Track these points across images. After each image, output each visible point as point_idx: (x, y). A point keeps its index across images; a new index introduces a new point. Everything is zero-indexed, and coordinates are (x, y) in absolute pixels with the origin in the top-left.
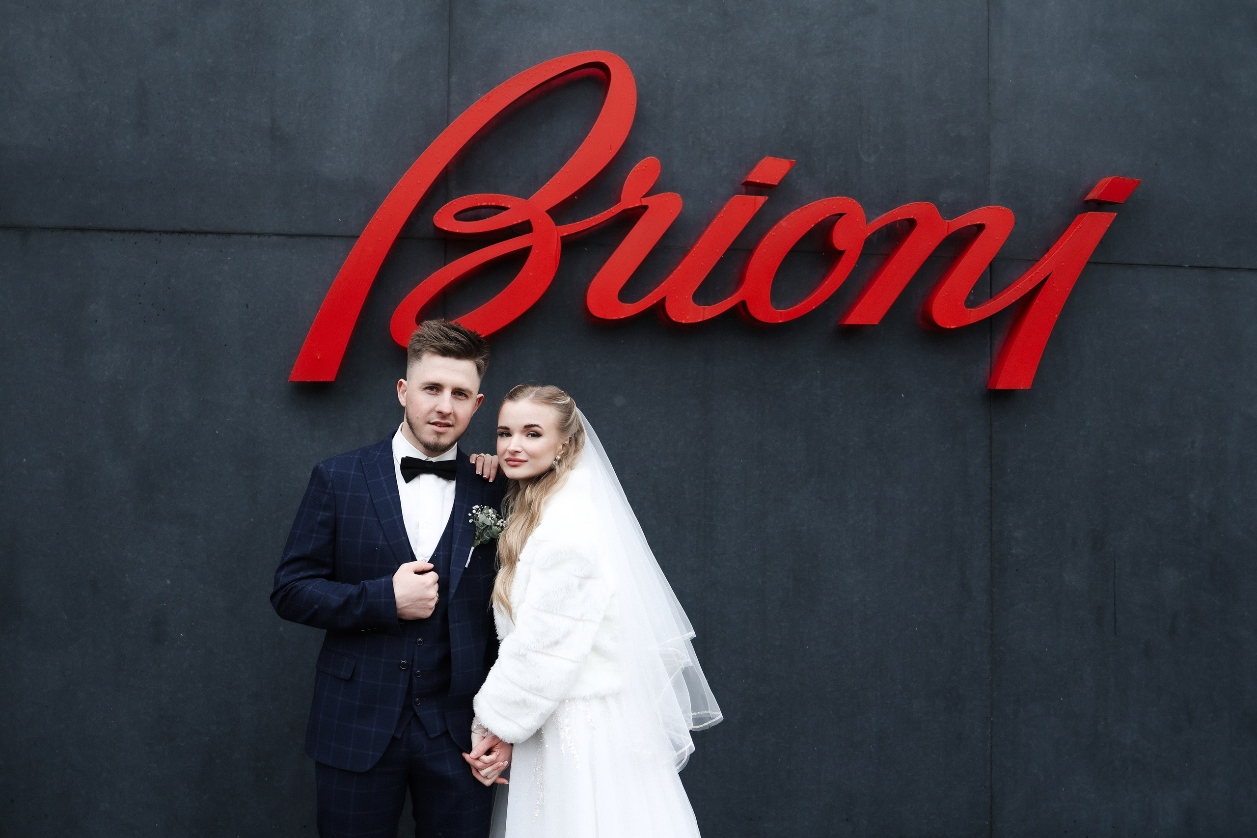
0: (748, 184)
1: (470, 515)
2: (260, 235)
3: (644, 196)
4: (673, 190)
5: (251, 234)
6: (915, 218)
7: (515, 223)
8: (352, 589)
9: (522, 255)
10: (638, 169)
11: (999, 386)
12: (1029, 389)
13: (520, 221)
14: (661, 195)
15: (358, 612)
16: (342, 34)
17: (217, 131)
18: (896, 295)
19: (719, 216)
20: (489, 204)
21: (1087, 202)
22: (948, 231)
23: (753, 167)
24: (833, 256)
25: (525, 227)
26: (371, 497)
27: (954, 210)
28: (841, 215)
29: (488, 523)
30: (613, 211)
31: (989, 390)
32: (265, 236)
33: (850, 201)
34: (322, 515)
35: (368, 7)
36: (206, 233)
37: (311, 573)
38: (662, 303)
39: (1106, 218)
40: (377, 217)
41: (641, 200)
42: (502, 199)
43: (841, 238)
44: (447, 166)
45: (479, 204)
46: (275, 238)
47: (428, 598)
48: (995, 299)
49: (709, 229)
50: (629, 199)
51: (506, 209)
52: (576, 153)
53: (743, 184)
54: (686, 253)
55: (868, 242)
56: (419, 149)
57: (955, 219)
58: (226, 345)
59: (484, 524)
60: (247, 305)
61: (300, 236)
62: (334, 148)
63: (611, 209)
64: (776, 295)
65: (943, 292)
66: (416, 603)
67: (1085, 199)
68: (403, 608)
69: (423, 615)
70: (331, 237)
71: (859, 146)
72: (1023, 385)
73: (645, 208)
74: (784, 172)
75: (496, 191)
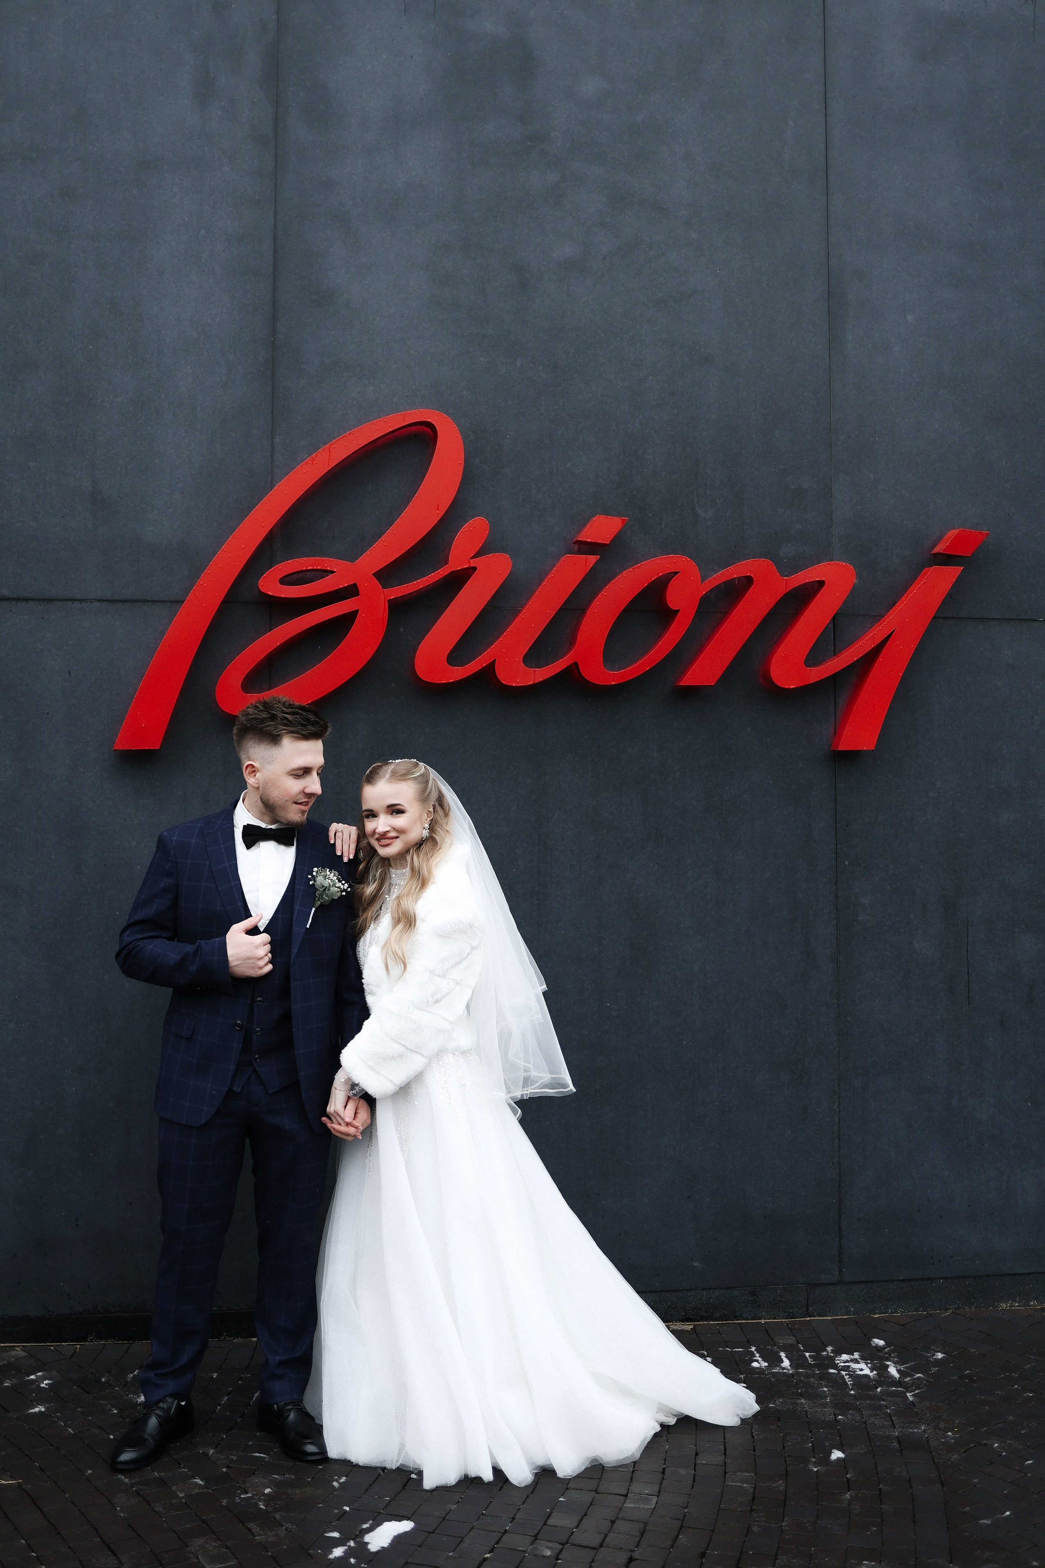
0: (579, 543)
1: (310, 876)
2: (81, 601)
3: (472, 558)
4: (503, 550)
5: (73, 600)
6: (752, 576)
7: (341, 587)
8: (190, 948)
9: (349, 619)
10: (466, 530)
11: (841, 748)
12: (873, 750)
13: (346, 585)
14: (490, 555)
15: (193, 968)
16: (163, 395)
17: (38, 496)
18: (732, 655)
19: (550, 576)
20: (315, 568)
21: (935, 555)
22: (786, 588)
23: (585, 525)
24: (668, 615)
25: (351, 591)
26: (210, 864)
27: (796, 565)
28: (676, 573)
29: (326, 885)
30: (441, 573)
31: (832, 750)
32: (87, 602)
33: (684, 559)
34: (165, 882)
35: (189, 367)
36: (27, 600)
37: (153, 934)
38: (492, 665)
39: (953, 573)
40: (201, 583)
41: (469, 562)
42: (328, 563)
43: (675, 598)
44: (271, 531)
45: (304, 569)
46: (97, 604)
47: (256, 957)
48: (838, 657)
49: (539, 590)
50: (457, 560)
51: (333, 572)
52: (402, 515)
53: (574, 543)
54: (516, 613)
55: (705, 600)
56: (244, 512)
57: (793, 576)
58: (48, 713)
59: (323, 886)
60: (69, 672)
61: (123, 601)
62: (156, 512)
63: (439, 571)
64: (610, 654)
65: (782, 651)
66: (246, 961)
67: (932, 553)
68: (233, 966)
69: (253, 974)
70: (154, 602)
71: (696, 500)
72: (867, 744)
73: (475, 569)
74: (616, 530)
75: (322, 553)
